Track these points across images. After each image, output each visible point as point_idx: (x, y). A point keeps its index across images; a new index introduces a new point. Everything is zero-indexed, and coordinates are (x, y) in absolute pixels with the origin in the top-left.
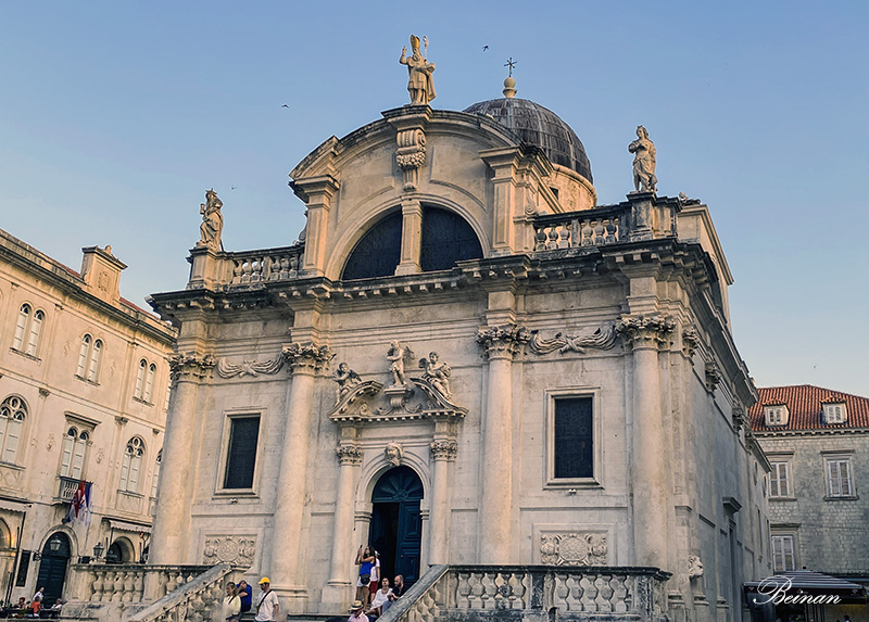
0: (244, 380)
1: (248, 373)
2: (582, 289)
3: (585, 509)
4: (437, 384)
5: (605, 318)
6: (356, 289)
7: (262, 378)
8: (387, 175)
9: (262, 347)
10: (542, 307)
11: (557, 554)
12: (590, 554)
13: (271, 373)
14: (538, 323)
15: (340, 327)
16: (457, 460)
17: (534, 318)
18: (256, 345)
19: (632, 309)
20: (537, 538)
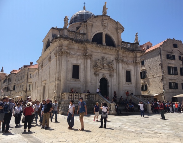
1: (76, 56)
3: (130, 87)
9: (78, 52)
13: (80, 57)
15: (93, 51)
16: (113, 77)
17: (123, 57)
20: (125, 90)
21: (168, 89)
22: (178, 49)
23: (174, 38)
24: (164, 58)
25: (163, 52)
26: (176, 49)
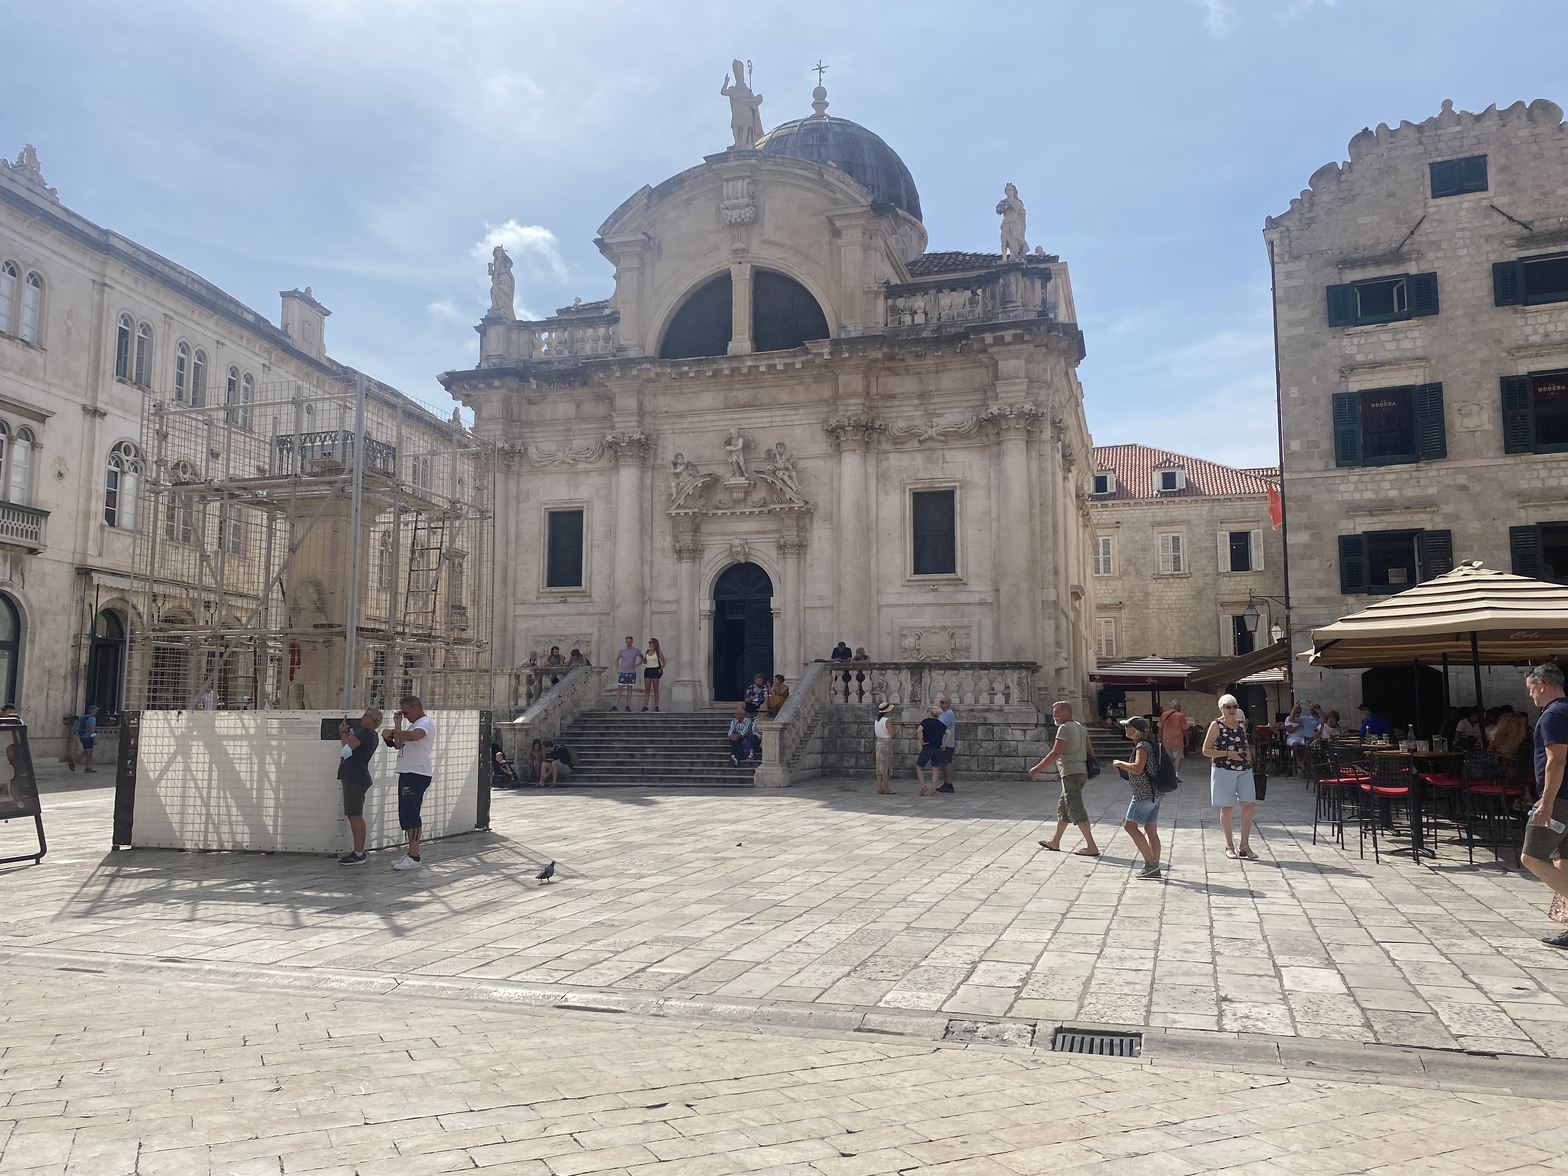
0: (558, 469)
1: (564, 462)
2: (943, 371)
3: (947, 605)
4: (785, 478)
5: (969, 404)
6: (685, 369)
7: (581, 466)
8: (710, 232)
9: (577, 432)
10: (897, 390)
11: (919, 650)
12: (953, 650)
13: (590, 463)
14: (893, 410)
15: (666, 411)
17: (888, 404)
18: (569, 431)
19: (1000, 396)
20: (897, 635)
21: (1322, 593)
22: (1501, 201)
23: (1448, 104)
24: (1301, 323)
25: (1289, 275)
26: (1468, 201)
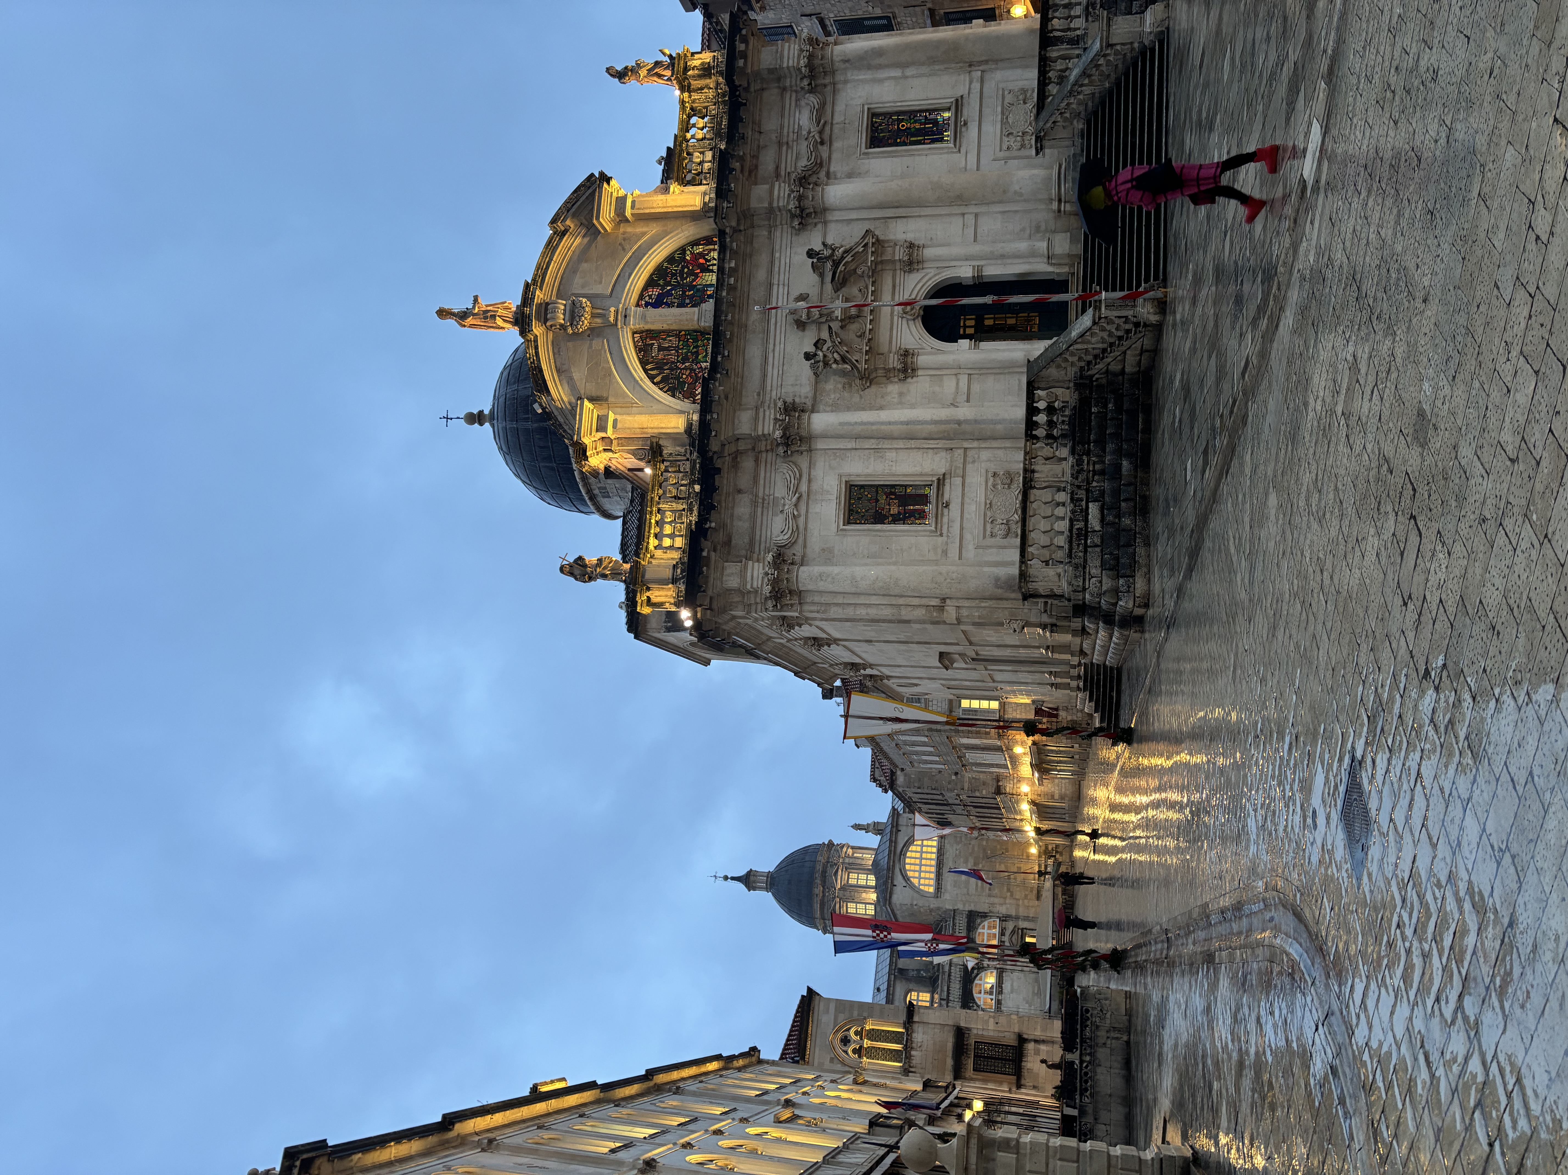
0: (803, 512)
1: (796, 505)
2: (760, 127)
3: (980, 111)
5: (793, 104)
7: (804, 488)
8: (590, 346)
9: (767, 492)
10: (771, 167)
11: (1023, 133)
12: (1025, 103)
13: (801, 476)
15: (759, 394)
16: (921, 243)
18: (764, 499)
20: (1007, 154)
